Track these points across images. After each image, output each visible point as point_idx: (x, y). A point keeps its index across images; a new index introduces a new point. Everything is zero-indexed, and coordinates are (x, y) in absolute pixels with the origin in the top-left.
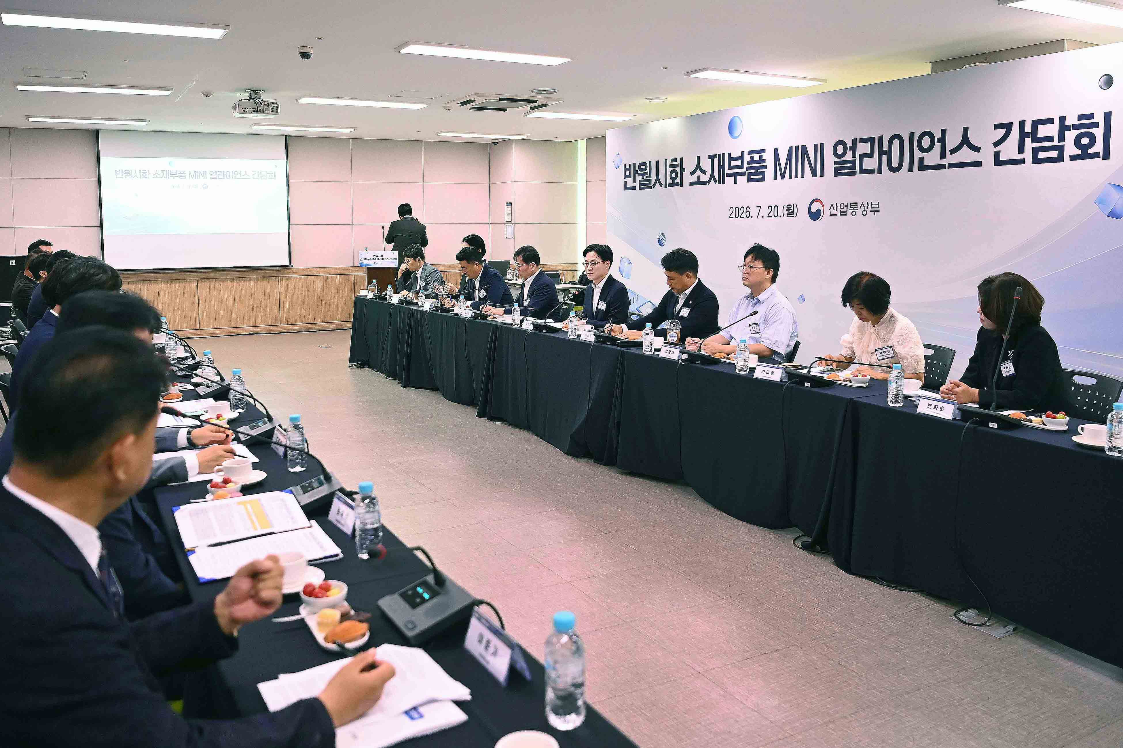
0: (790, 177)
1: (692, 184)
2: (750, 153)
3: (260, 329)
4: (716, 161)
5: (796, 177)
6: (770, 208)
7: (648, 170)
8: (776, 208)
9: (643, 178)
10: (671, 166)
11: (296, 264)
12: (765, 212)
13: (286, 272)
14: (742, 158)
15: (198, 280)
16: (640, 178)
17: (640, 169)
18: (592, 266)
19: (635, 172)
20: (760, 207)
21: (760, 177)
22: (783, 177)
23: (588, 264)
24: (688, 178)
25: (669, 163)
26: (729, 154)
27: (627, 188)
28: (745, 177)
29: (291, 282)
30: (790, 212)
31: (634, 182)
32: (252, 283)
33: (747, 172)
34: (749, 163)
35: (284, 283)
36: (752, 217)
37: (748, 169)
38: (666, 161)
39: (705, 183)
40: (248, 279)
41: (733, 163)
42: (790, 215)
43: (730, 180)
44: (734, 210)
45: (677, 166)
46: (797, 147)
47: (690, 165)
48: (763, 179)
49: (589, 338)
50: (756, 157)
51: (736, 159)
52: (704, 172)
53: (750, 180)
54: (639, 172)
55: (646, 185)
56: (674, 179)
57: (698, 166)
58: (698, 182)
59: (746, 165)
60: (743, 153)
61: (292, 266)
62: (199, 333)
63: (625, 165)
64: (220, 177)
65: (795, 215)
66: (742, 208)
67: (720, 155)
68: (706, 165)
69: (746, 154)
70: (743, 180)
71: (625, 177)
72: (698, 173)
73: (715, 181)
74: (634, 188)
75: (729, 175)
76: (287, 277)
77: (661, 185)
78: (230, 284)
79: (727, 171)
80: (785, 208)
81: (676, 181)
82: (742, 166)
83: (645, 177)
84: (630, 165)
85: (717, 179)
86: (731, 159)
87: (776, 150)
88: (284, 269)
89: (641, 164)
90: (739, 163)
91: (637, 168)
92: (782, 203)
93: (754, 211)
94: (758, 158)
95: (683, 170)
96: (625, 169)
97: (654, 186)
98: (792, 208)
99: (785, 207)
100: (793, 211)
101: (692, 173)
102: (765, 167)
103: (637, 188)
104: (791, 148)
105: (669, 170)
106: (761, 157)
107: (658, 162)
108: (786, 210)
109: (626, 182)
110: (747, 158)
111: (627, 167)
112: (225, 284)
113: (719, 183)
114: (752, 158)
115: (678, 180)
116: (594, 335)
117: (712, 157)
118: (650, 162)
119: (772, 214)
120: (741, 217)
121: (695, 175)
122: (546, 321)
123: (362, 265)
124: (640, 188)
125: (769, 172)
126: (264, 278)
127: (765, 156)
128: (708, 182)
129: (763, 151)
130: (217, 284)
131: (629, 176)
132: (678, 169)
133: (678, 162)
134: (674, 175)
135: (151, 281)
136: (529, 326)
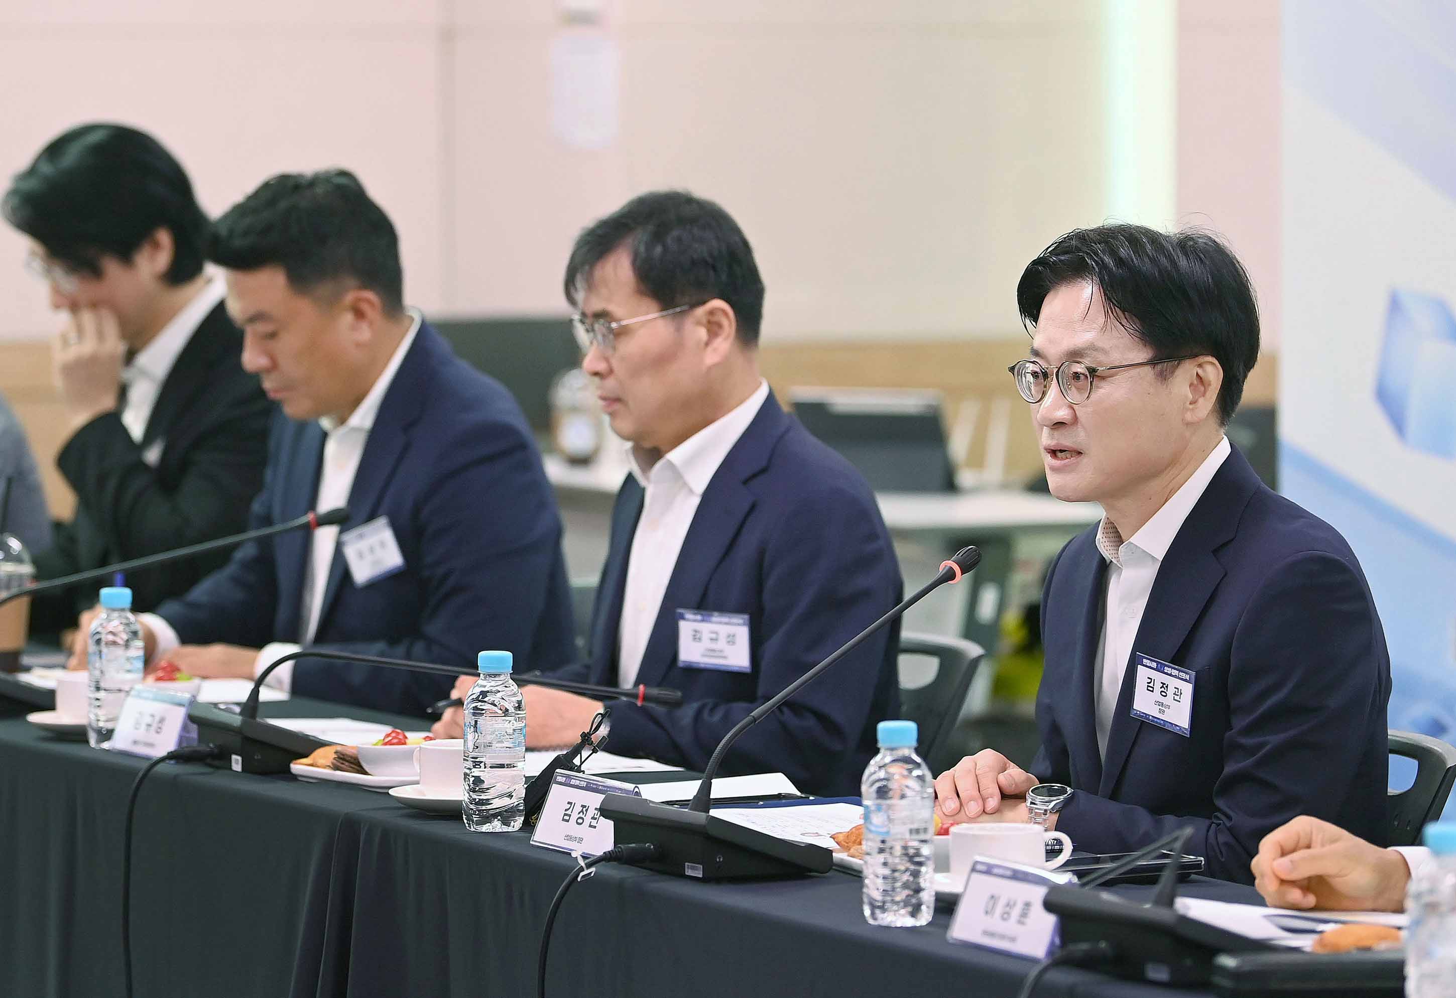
18: (1074, 396)
23: (1045, 375)
49: (1011, 927)
116: (1049, 906)
122: (706, 789)
136: (585, 818)
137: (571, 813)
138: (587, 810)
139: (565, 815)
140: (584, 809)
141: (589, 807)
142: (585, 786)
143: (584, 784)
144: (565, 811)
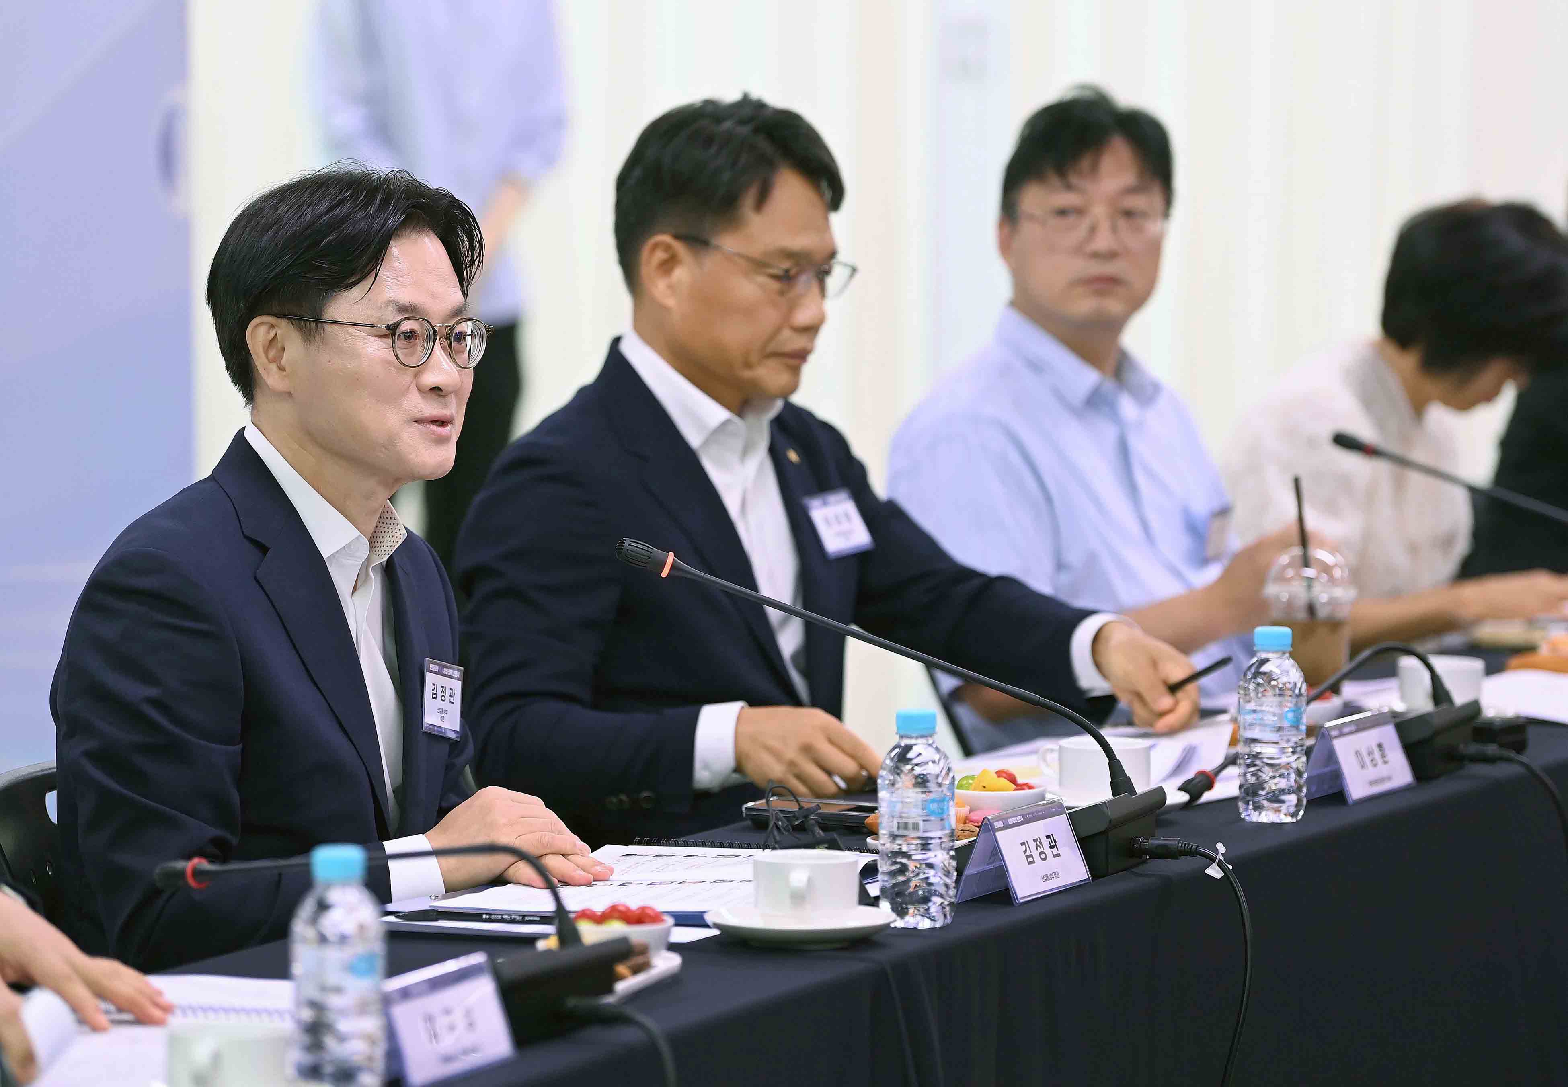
136: (1044, 851)
137: (1031, 852)
138: (1041, 843)
139: (1027, 857)
140: (1038, 843)
141: (1039, 838)
142: (1022, 819)
143: (1020, 819)
144: (1025, 854)
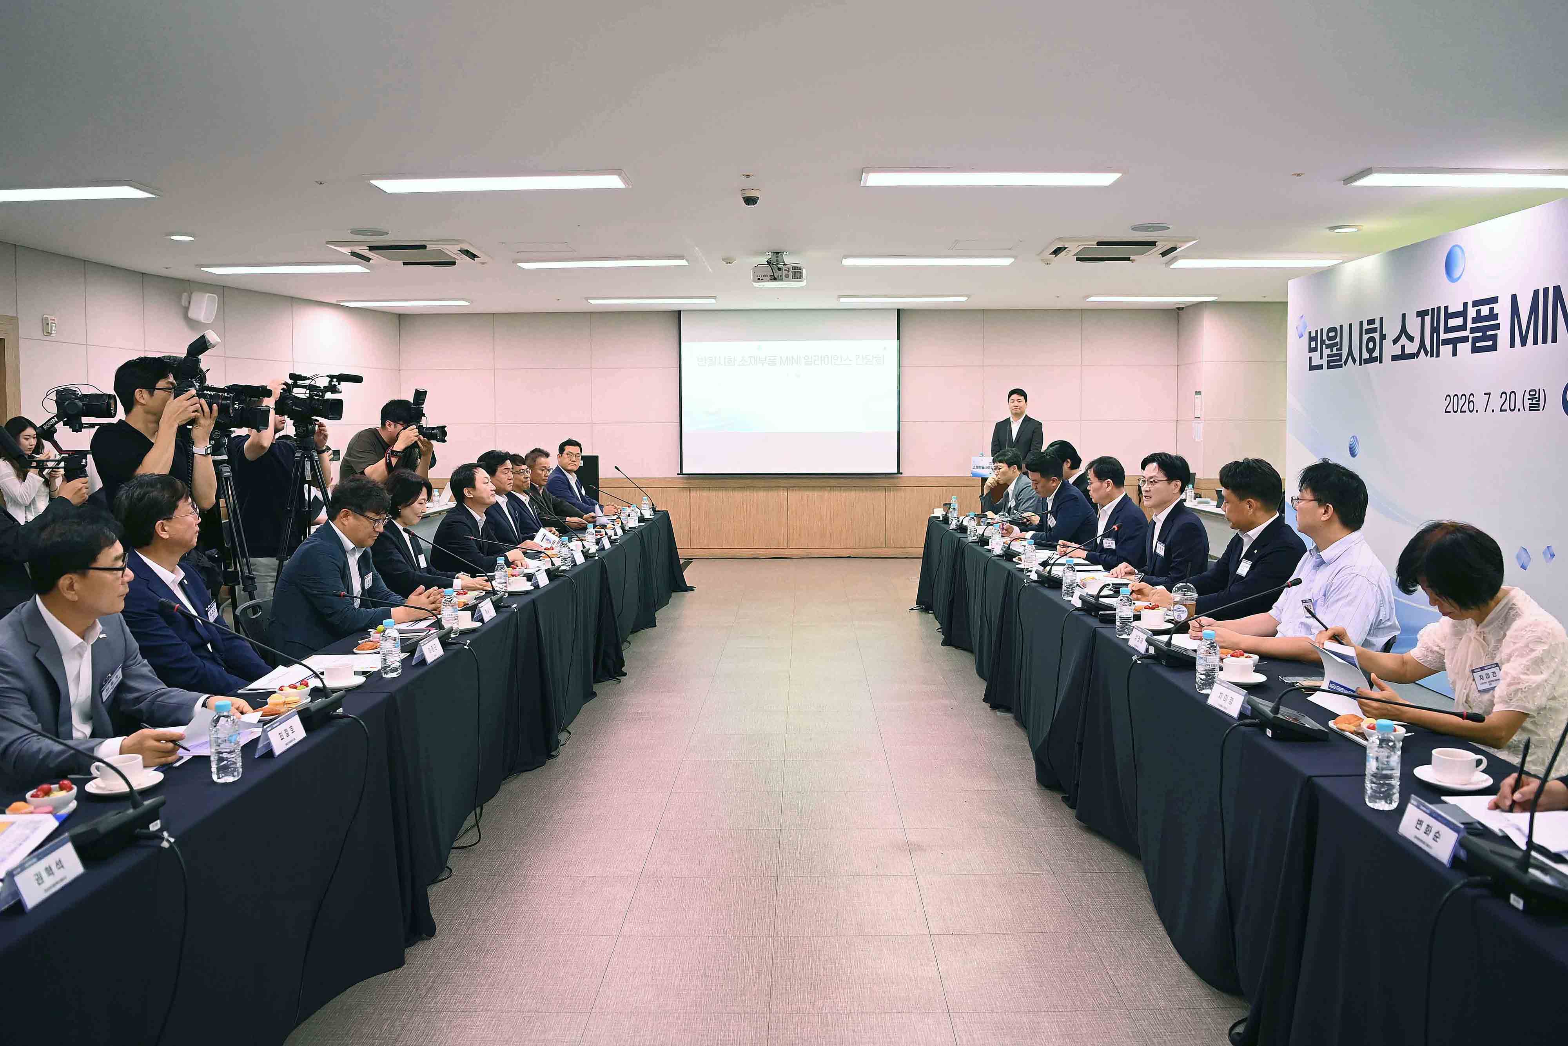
0: (1535, 342)
1: (1395, 358)
2: (1476, 303)
3: (859, 552)
4: (1428, 319)
5: (1545, 341)
6: (1504, 395)
7: (1338, 340)
8: (1513, 395)
9: (1332, 351)
10: (1368, 331)
11: (906, 472)
12: (1496, 402)
13: (896, 480)
14: (1463, 314)
15: (788, 489)
16: (1328, 351)
17: (1329, 338)
19: (1323, 342)
20: (1489, 394)
21: (1490, 343)
22: (1524, 343)
23: (1145, 481)
24: (1390, 349)
25: (1365, 326)
26: (1446, 308)
27: (1312, 368)
28: (1468, 345)
29: (901, 494)
30: (1534, 401)
31: (1321, 358)
32: (853, 493)
33: (1471, 336)
34: (1474, 320)
35: (892, 494)
36: (1477, 411)
37: (1473, 330)
38: (1361, 323)
39: (1412, 356)
40: (847, 488)
41: (1453, 323)
42: (1534, 407)
43: (1446, 350)
44: (1452, 399)
45: (1374, 330)
46: (1546, 290)
47: (1392, 330)
48: (1493, 348)
50: (1485, 310)
51: (1455, 315)
52: (1411, 339)
53: (1475, 350)
54: (1327, 342)
55: (1335, 362)
56: (1370, 351)
57: (1404, 330)
58: (1403, 356)
59: (1470, 325)
60: (1465, 304)
61: (902, 474)
62: (787, 552)
63: (1310, 333)
64: (816, 363)
65: (1541, 408)
66: (1464, 397)
67: (1433, 310)
68: (1413, 327)
69: (1470, 305)
70: (1464, 348)
71: (1311, 350)
72: (1404, 340)
73: (1426, 353)
74: (1320, 367)
75: (1446, 342)
76: (897, 487)
77: (1354, 361)
78: (826, 494)
79: (1443, 336)
80: (1527, 396)
81: (1374, 355)
82: (1463, 327)
83: (1335, 349)
84: (1317, 332)
85: (1429, 349)
86: (1449, 316)
87: (1514, 298)
88: (893, 478)
89: (1331, 330)
90: (1458, 321)
91: (1325, 337)
92: (1522, 387)
93: (1480, 401)
94: (1487, 313)
95: (1383, 337)
96: (1312, 339)
97: (1346, 363)
98: (1537, 396)
99: (1527, 393)
100: (1539, 401)
101: (1395, 342)
102: (1497, 327)
103: (1325, 366)
104: (1536, 293)
105: (1365, 337)
106: (1492, 309)
107: (1350, 325)
108: (1529, 399)
109: (1310, 358)
110: (1472, 313)
111: (1313, 335)
112: (820, 493)
113: (1432, 356)
114: (1478, 312)
115: (1376, 354)
117: (1422, 314)
118: (1341, 326)
119: (1506, 407)
120: (1461, 412)
121: (1400, 343)
123: (975, 475)
124: (1329, 367)
125: (1503, 334)
126: (868, 488)
127: (1497, 309)
128: (1416, 355)
129: (1495, 300)
130: (810, 493)
131: (1315, 350)
132: (1377, 336)
133: (1377, 325)
134: (1371, 345)
135: (734, 488)
